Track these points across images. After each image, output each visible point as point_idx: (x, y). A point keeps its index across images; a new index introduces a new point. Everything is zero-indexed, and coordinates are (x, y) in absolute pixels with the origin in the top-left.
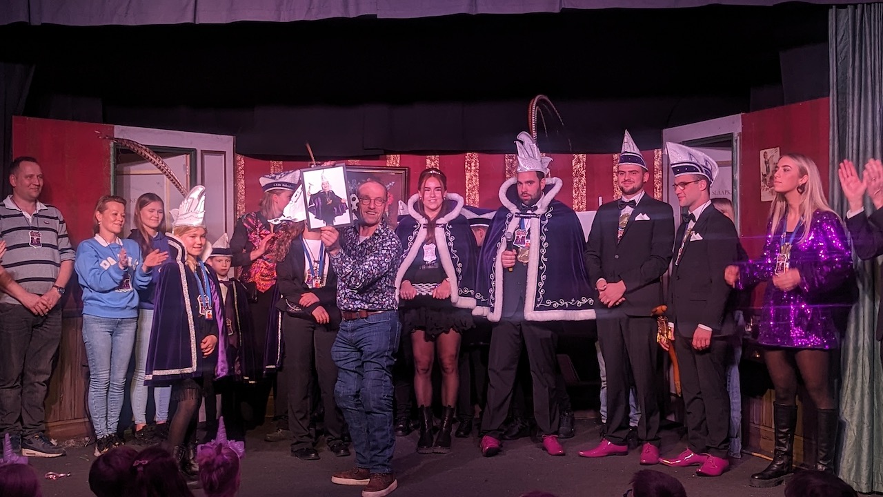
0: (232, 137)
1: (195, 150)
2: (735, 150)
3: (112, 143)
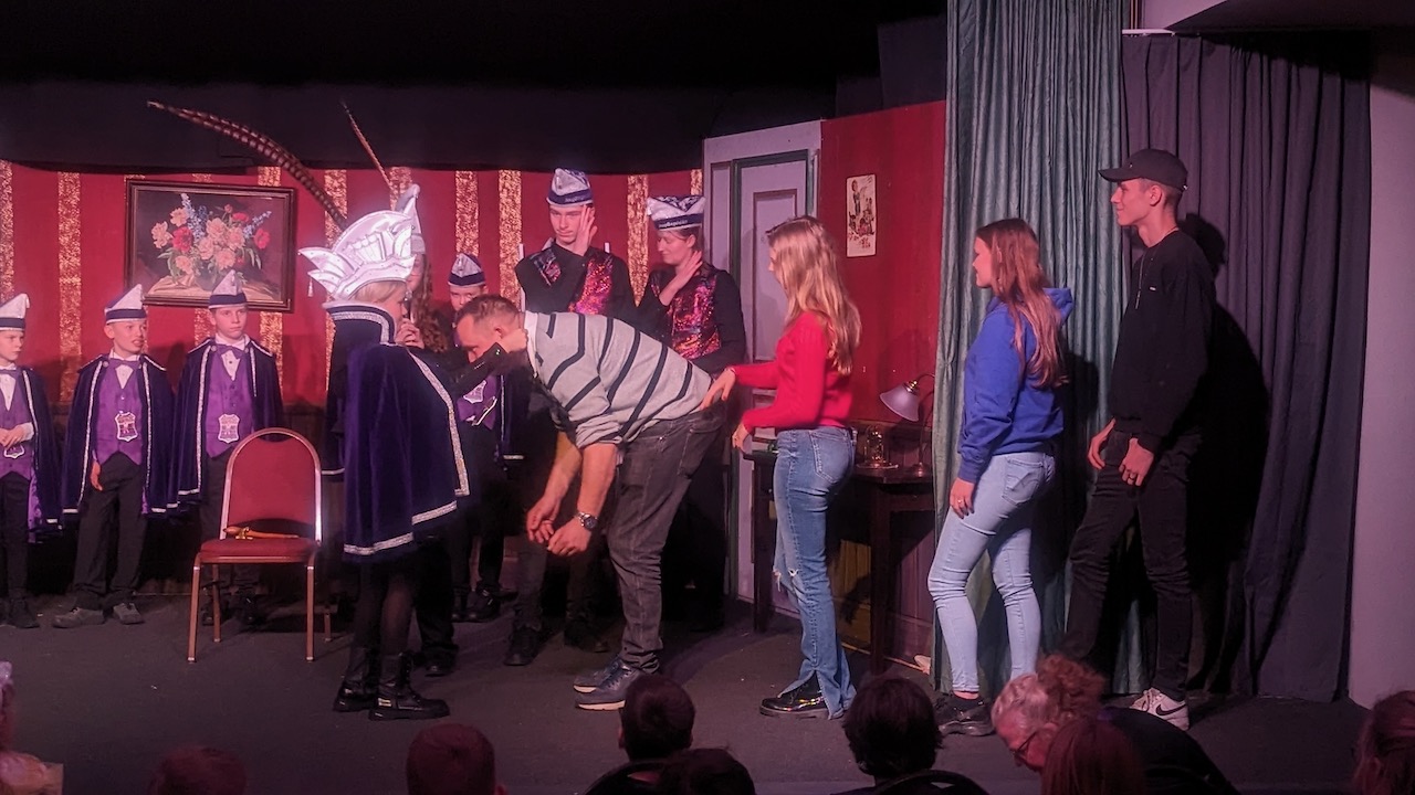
2: (810, 175)
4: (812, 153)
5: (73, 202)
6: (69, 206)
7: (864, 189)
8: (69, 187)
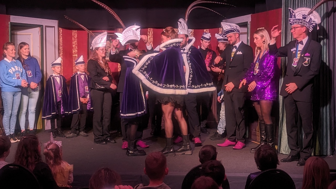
0: (57, 21)
1: (42, 26)
2: (248, 28)
3: (10, 22)
4: (249, 22)
5: (76, 37)
6: (75, 38)
8: (75, 33)
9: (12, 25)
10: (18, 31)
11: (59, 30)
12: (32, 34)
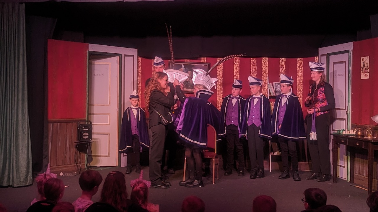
0: (137, 49)
1: (121, 54)
2: (350, 57)
3: (88, 51)
4: (350, 51)
7: (366, 60)
9: (90, 54)
10: (95, 60)
11: (138, 60)
12: (110, 63)
